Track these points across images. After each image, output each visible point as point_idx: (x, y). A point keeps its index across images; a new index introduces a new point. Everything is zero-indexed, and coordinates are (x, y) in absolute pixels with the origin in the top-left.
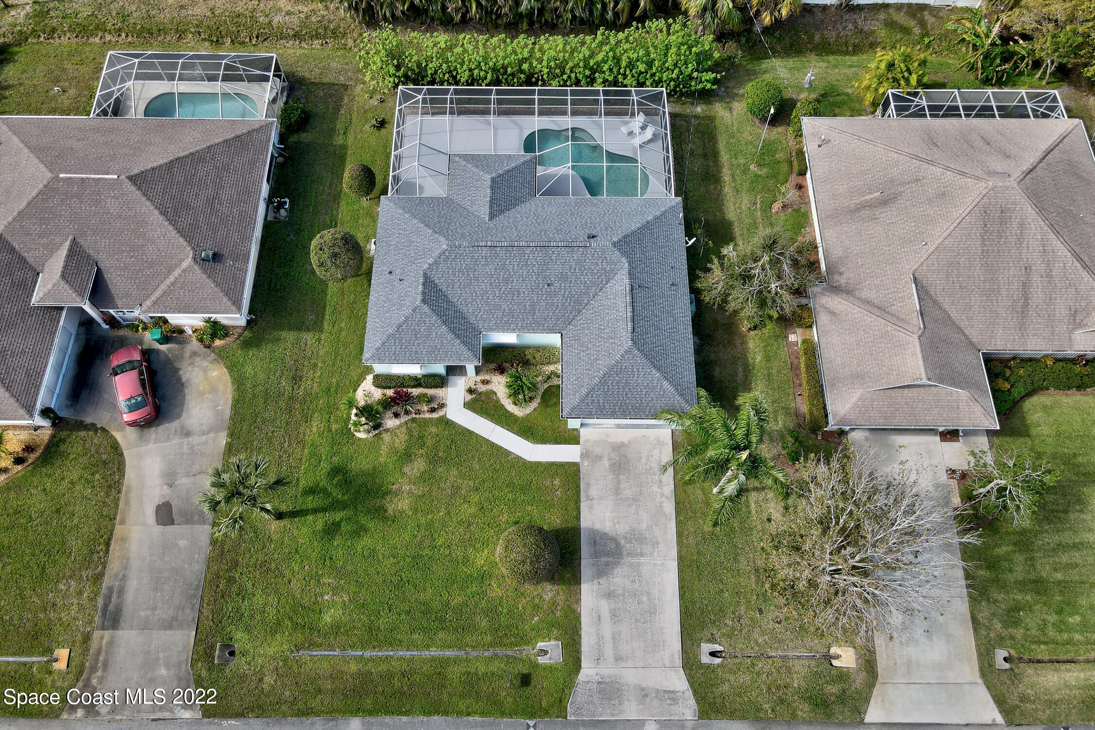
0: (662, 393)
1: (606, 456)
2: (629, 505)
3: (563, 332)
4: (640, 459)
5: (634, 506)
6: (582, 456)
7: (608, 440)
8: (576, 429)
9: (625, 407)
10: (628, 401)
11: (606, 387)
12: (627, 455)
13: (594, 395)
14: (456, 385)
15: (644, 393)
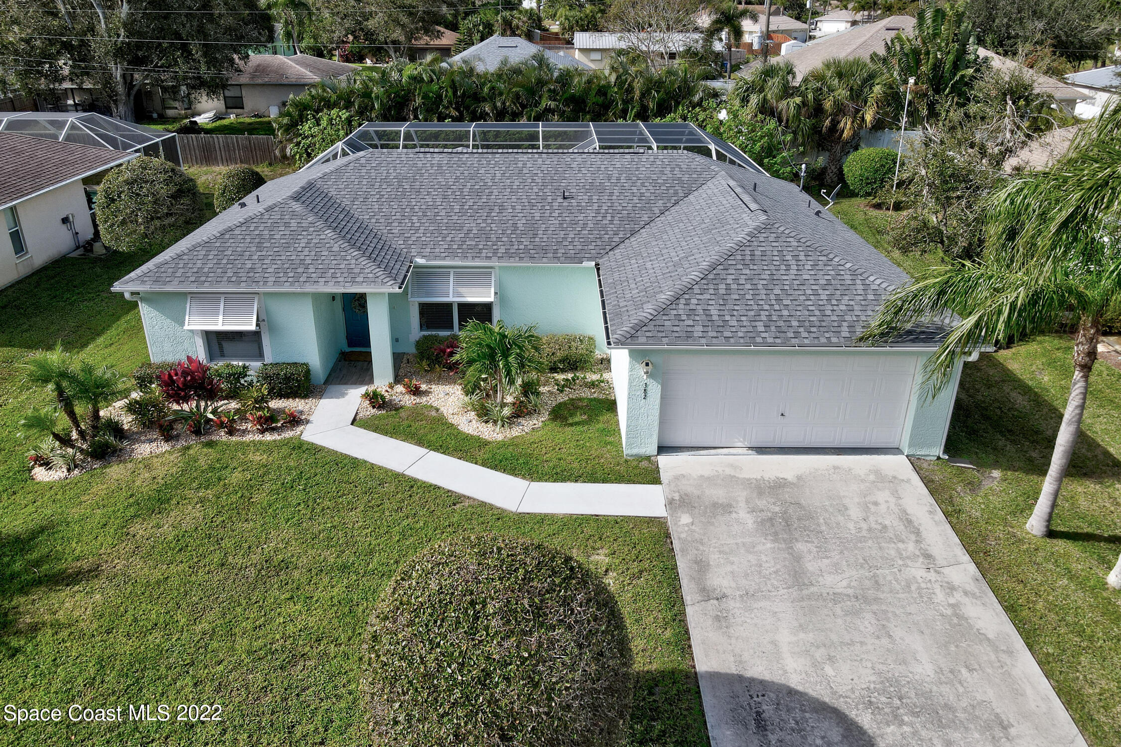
0: (871, 297)
1: (742, 504)
2: (855, 613)
3: (600, 261)
4: (843, 510)
5: (869, 616)
6: (670, 503)
7: (741, 476)
8: (648, 458)
9: (782, 324)
10: (785, 313)
11: (723, 286)
12: (803, 502)
13: (694, 301)
14: (343, 395)
15: (824, 297)
